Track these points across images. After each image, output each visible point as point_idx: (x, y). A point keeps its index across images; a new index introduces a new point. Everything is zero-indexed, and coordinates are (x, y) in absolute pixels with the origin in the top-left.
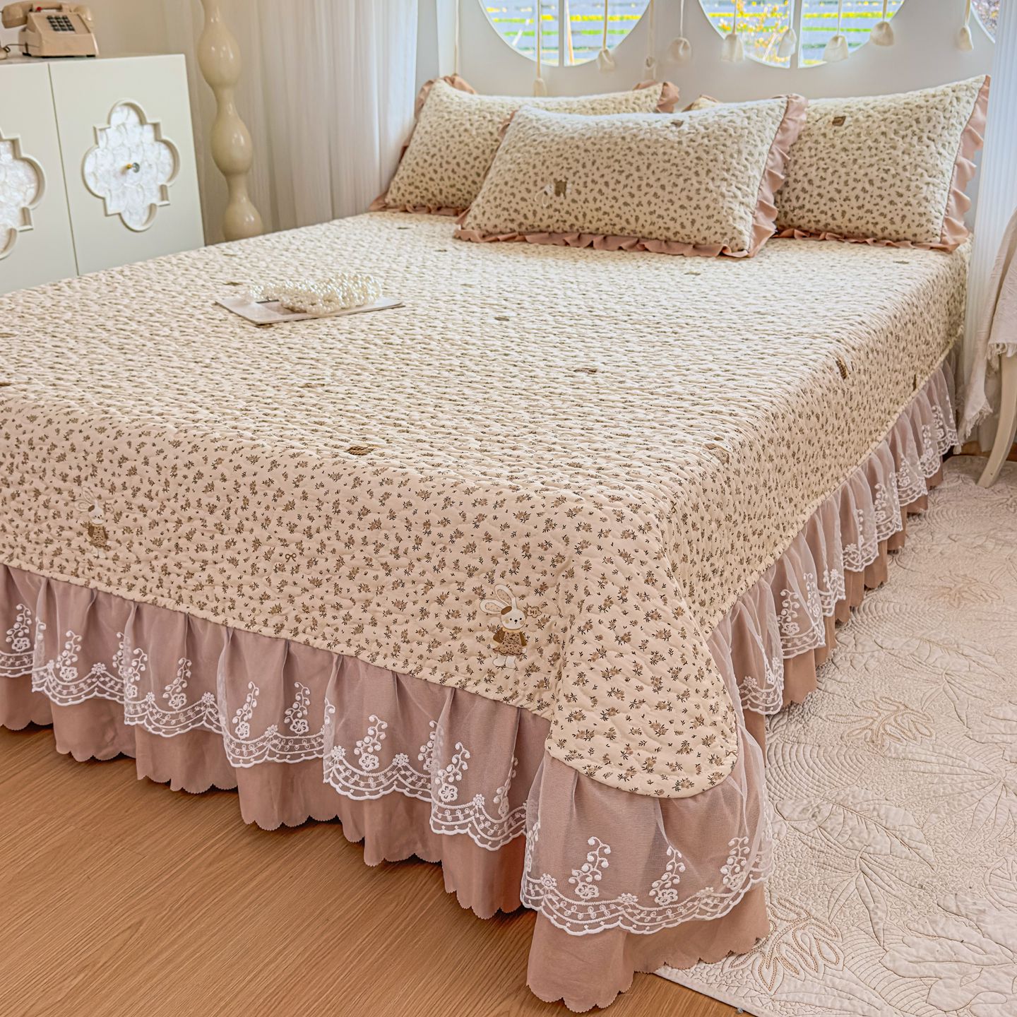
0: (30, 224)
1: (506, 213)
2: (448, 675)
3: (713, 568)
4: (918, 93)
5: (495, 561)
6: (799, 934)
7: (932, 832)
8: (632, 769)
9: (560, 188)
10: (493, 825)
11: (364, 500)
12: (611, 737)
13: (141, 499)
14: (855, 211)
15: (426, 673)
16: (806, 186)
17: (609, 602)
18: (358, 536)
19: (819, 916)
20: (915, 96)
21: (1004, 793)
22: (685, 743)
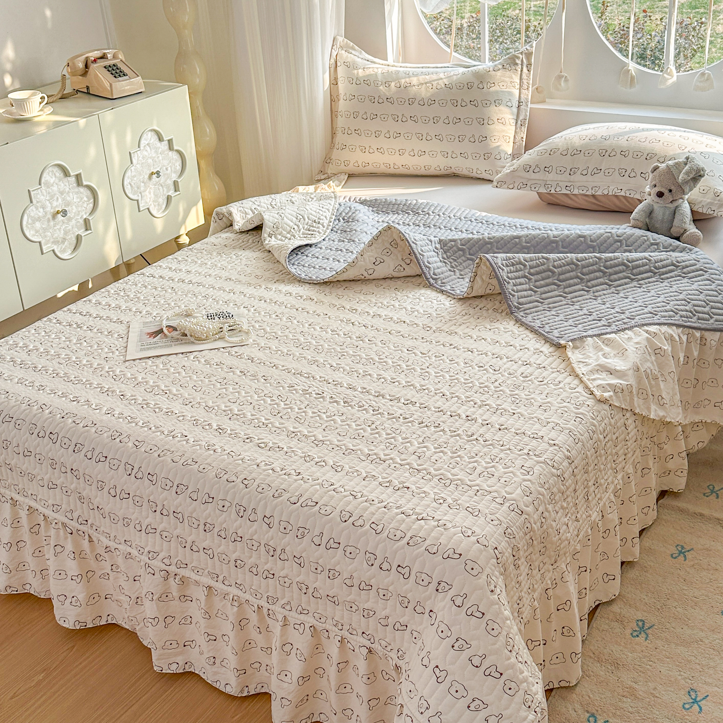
0: (91, 230)
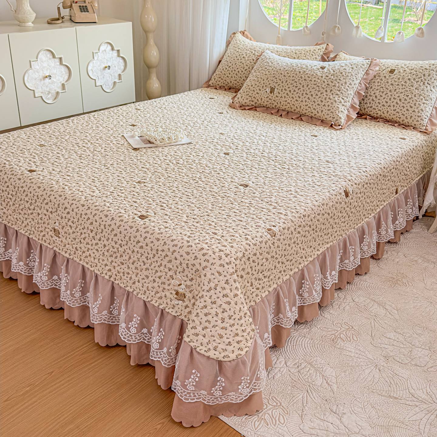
0: (65, 90)
1: (250, 98)
2: (160, 304)
3: (264, 276)
4: (427, 62)
5: (177, 267)
6: (274, 411)
7: (340, 380)
8: (209, 349)
9: (272, 90)
10: (168, 359)
11: (138, 238)
12: (204, 337)
13: (70, 223)
14: (392, 112)
15: (153, 302)
16: (374, 98)
17: (210, 289)
18: (136, 250)
19: (284, 405)
20: (425, 63)
21: (375, 368)
22: (229, 342)
